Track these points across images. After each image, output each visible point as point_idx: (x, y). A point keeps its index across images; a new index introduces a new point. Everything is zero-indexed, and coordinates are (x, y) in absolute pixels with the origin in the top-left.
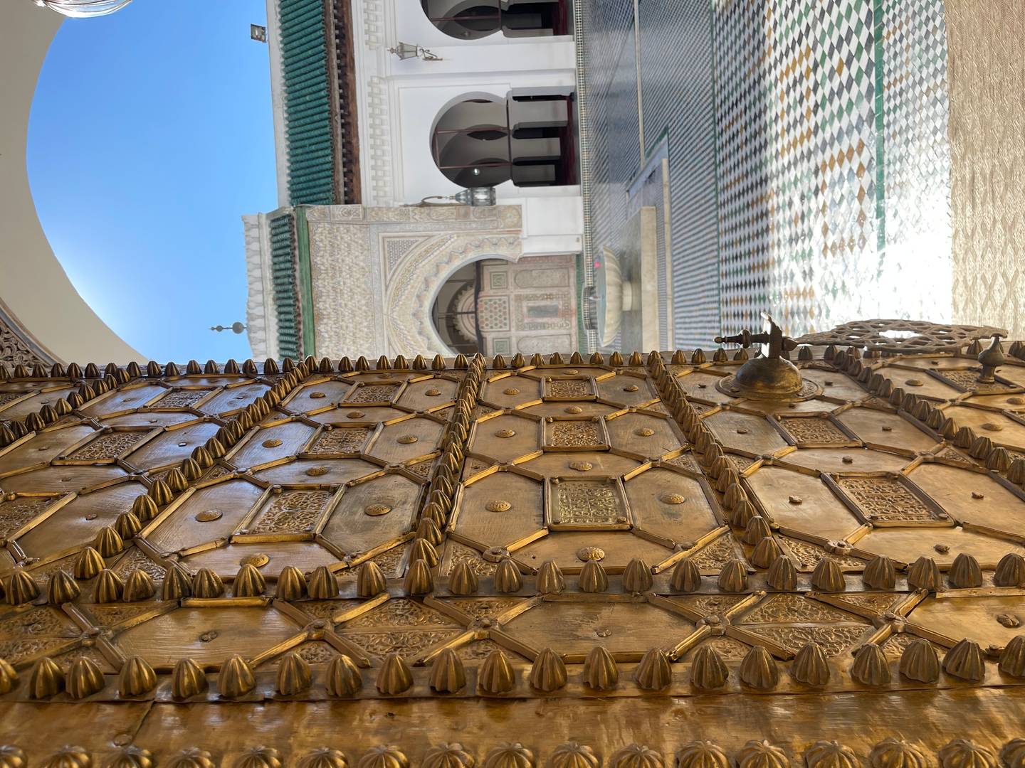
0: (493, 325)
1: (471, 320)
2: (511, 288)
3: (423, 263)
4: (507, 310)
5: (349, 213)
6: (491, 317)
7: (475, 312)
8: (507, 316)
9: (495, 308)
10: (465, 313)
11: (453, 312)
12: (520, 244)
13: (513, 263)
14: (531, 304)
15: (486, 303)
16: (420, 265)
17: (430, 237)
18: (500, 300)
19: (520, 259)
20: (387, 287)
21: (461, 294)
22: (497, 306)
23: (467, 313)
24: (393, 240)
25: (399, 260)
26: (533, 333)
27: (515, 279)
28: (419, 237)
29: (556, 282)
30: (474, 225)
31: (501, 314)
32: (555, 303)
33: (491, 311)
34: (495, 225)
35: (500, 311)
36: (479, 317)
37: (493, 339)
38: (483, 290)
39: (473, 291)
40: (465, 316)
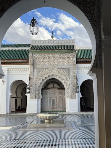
0: (51, 91)
2: (59, 96)
5: (74, 61)
6: (53, 91)
7: (54, 88)
8: (53, 95)
11: (54, 83)
12: (68, 98)
13: (64, 96)
14: (55, 100)
15: (56, 90)
16: (64, 76)
17: (69, 78)
19: (65, 98)
20: (59, 69)
21: (58, 85)
22: (55, 92)
24: (69, 70)
25: (65, 72)
26: (49, 100)
27: (61, 97)
28: (70, 76)
29: (60, 106)
30: (72, 88)
31: (53, 93)
32: (55, 105)
34: (72, 93)
37: (48, 91)
38: (59, 90)
39: (58, 87)
40: (53, 85)
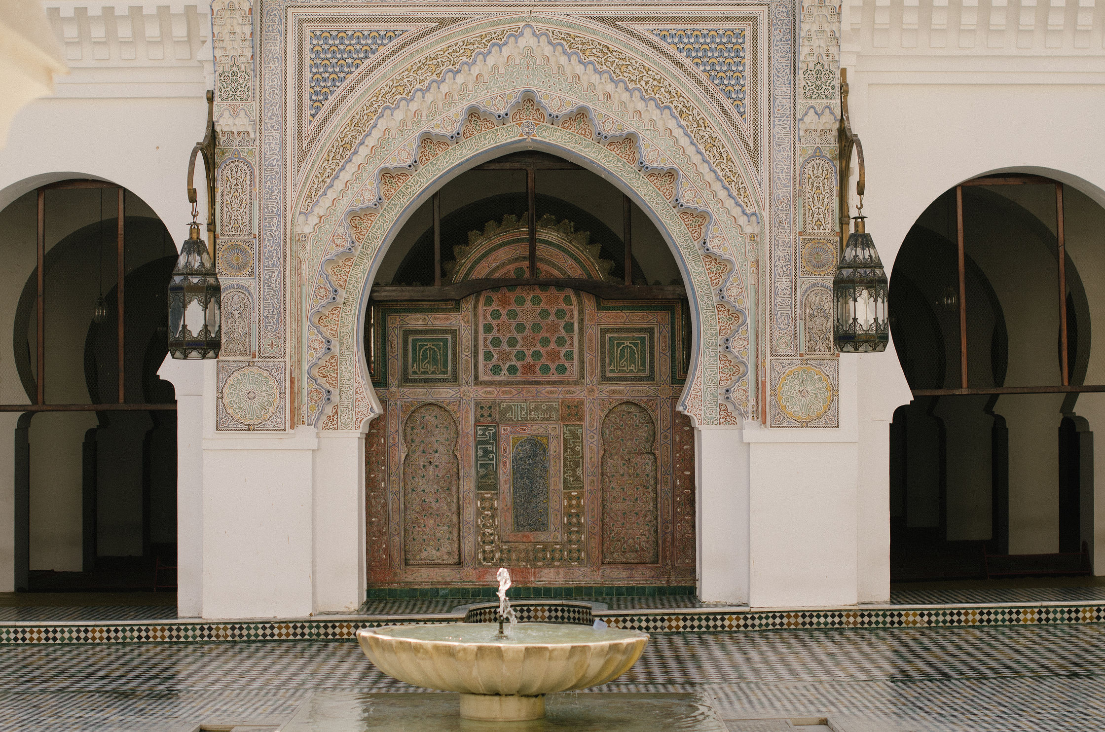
0: (494, 334)
1: (511, 267)
2: (605, 391)
3: (678, 133)
4: (539, 377)
6: (520, 328)
7: (534, 282)
8: (519, 376)
9: (545, 342)
10: (533, 249)
11: (539, 217)
12: (728, 418)
13: (676, 398)
14: (555, 448)
15: (560, 314)
16: (672, 124)
17: (754, 153)
18: (569, 356)
19: (687, 420)
20: (611, 22)
21: (592, 241)
22: (553, 346)
23: (533, 258)
24: (748, 45)
25: (688, 62)
26: (470, 453)
27: (628, 403)
28: (755, 121)
29: (616, 526)
30: (784, 284)
31: (529, 360)
32: (556, 519)
33: (536, 328)
34: (782, 349)
35: (537, 355)
36: (518, 292)
37: (454, 333)
38: (600, 308)
39: (599, 276)
40: (523, 250)
